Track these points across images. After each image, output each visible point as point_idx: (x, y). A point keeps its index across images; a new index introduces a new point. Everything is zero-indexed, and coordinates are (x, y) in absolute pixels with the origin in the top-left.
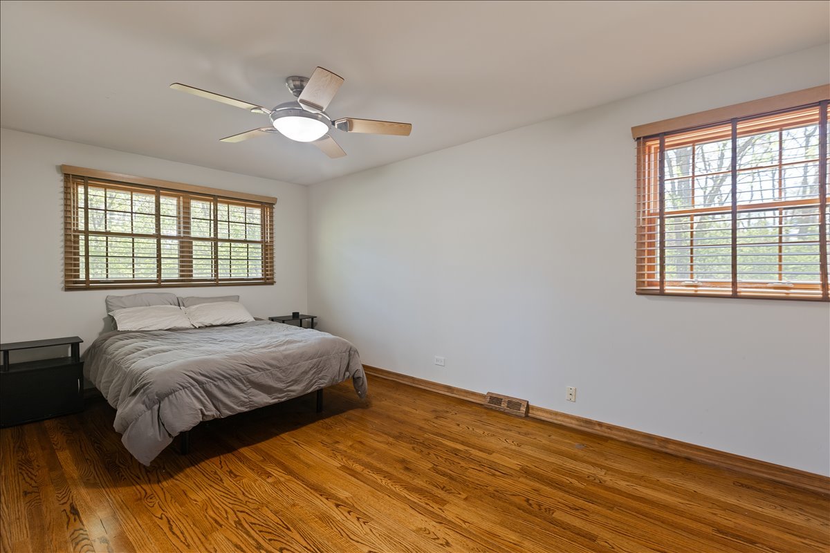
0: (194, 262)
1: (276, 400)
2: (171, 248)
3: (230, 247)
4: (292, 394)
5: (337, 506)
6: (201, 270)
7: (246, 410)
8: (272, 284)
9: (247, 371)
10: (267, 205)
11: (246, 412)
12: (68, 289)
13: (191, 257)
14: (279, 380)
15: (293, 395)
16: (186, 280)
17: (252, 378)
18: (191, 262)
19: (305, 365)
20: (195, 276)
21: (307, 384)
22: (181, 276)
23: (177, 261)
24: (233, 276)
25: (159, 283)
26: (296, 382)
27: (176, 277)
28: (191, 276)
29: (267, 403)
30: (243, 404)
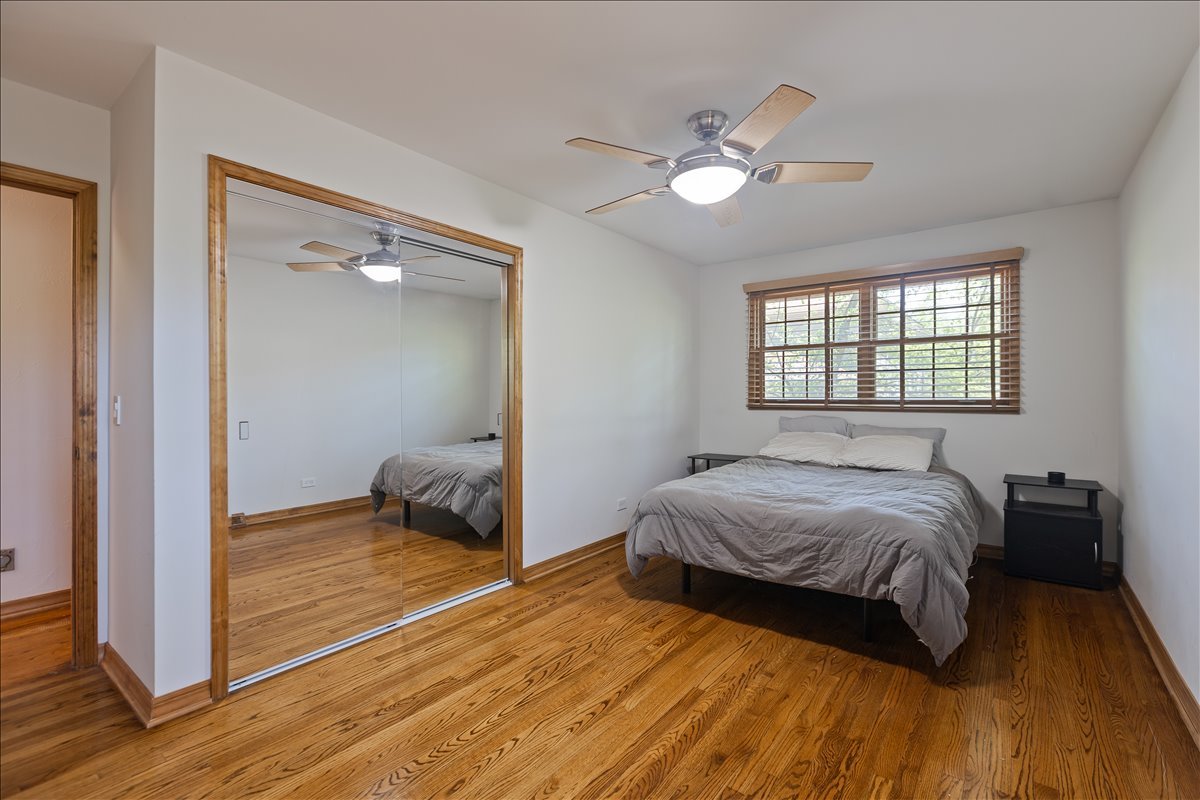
0: (878, 375)
1: (747, 573)
2: (847, 359)
3: (934, 350)
4: (771, 574)
5: (606, 703)
6: (886, 388)
7: (710, 567)
8: (1016, 411)
9: (715, 517)
10: (1008, 264)
11: (708, 569)
12: (751, 408)
13: (873, 369)
14: (752, 545)
15: (769, 576)
16: (866, 401)
17: (719, 530)
18: (873, 376)
19: (795, 539)
20: (879, 396)
21: (795, 571)
22: (859, 395)
23: (854, 376)
24: (939, 396)
25: (828, 405)
26: (775, 559)
27: (854, 396)
28: (872, 395)
29: (731, 569)
30: (706, 557)
